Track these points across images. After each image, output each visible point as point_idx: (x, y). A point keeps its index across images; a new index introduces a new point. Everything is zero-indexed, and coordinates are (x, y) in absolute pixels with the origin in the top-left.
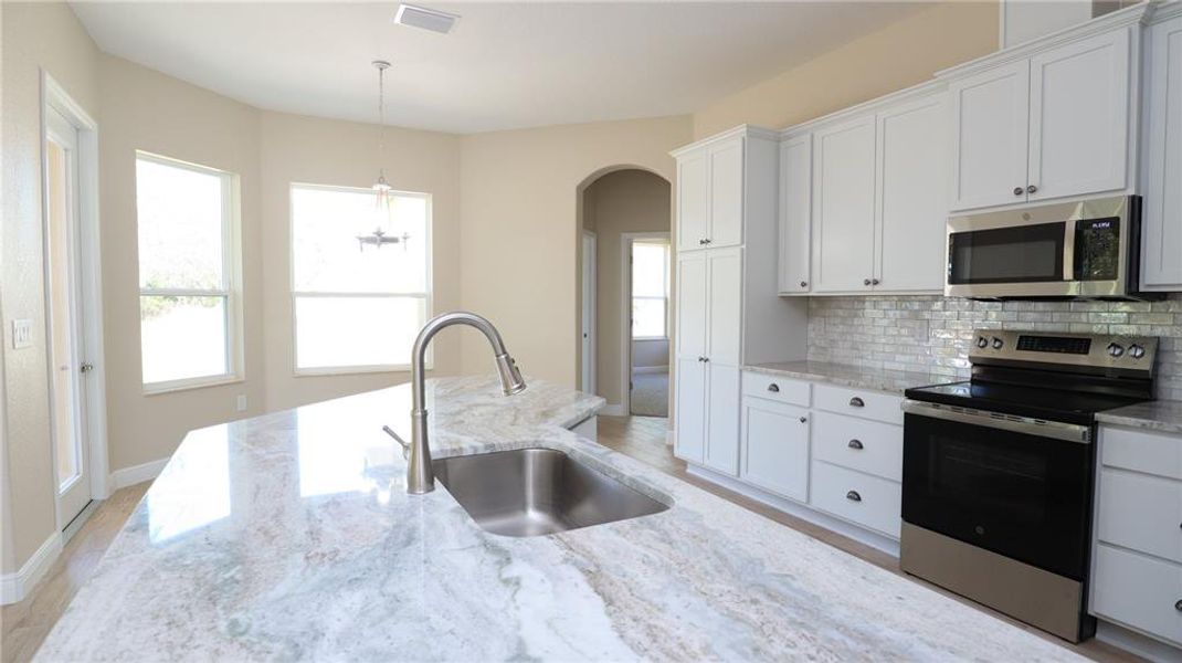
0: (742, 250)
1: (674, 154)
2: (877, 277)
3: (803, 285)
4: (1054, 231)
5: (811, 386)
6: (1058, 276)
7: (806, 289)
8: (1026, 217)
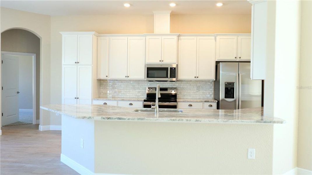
0: (92, 66)
1: (61, 33)
2: (128, 75)
3: (107, 76)
4: (166, 69)
5: (117, 102)
6: (167, 77)
7: (107, 78)
8: (161, 66)
